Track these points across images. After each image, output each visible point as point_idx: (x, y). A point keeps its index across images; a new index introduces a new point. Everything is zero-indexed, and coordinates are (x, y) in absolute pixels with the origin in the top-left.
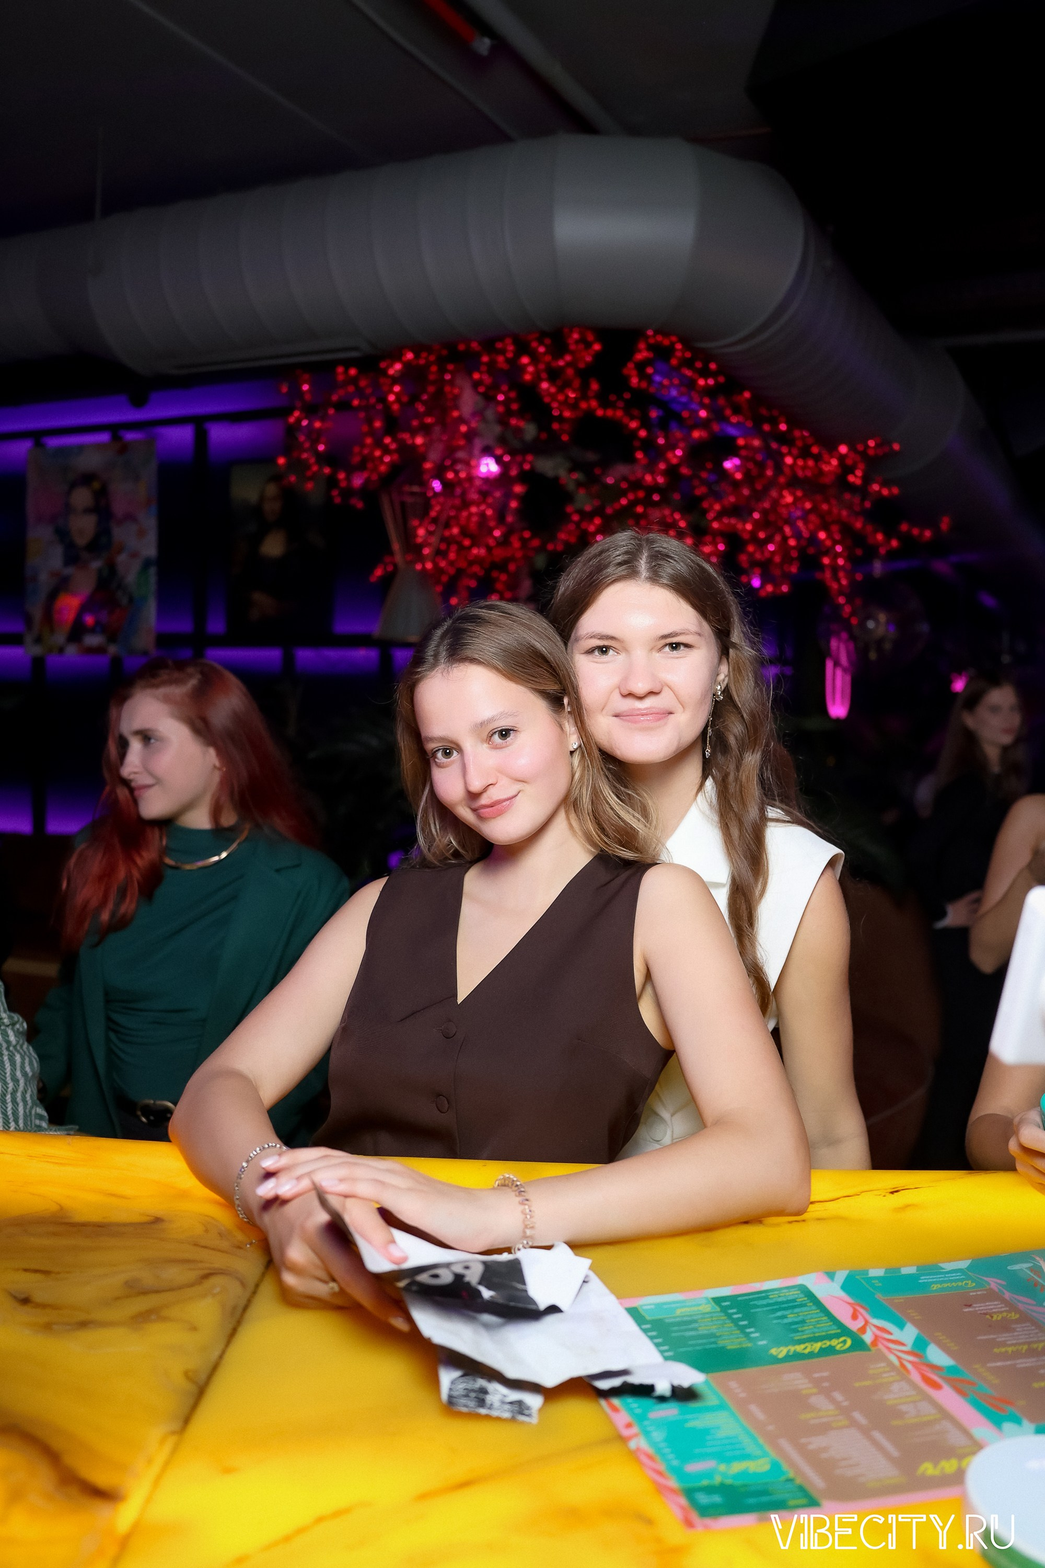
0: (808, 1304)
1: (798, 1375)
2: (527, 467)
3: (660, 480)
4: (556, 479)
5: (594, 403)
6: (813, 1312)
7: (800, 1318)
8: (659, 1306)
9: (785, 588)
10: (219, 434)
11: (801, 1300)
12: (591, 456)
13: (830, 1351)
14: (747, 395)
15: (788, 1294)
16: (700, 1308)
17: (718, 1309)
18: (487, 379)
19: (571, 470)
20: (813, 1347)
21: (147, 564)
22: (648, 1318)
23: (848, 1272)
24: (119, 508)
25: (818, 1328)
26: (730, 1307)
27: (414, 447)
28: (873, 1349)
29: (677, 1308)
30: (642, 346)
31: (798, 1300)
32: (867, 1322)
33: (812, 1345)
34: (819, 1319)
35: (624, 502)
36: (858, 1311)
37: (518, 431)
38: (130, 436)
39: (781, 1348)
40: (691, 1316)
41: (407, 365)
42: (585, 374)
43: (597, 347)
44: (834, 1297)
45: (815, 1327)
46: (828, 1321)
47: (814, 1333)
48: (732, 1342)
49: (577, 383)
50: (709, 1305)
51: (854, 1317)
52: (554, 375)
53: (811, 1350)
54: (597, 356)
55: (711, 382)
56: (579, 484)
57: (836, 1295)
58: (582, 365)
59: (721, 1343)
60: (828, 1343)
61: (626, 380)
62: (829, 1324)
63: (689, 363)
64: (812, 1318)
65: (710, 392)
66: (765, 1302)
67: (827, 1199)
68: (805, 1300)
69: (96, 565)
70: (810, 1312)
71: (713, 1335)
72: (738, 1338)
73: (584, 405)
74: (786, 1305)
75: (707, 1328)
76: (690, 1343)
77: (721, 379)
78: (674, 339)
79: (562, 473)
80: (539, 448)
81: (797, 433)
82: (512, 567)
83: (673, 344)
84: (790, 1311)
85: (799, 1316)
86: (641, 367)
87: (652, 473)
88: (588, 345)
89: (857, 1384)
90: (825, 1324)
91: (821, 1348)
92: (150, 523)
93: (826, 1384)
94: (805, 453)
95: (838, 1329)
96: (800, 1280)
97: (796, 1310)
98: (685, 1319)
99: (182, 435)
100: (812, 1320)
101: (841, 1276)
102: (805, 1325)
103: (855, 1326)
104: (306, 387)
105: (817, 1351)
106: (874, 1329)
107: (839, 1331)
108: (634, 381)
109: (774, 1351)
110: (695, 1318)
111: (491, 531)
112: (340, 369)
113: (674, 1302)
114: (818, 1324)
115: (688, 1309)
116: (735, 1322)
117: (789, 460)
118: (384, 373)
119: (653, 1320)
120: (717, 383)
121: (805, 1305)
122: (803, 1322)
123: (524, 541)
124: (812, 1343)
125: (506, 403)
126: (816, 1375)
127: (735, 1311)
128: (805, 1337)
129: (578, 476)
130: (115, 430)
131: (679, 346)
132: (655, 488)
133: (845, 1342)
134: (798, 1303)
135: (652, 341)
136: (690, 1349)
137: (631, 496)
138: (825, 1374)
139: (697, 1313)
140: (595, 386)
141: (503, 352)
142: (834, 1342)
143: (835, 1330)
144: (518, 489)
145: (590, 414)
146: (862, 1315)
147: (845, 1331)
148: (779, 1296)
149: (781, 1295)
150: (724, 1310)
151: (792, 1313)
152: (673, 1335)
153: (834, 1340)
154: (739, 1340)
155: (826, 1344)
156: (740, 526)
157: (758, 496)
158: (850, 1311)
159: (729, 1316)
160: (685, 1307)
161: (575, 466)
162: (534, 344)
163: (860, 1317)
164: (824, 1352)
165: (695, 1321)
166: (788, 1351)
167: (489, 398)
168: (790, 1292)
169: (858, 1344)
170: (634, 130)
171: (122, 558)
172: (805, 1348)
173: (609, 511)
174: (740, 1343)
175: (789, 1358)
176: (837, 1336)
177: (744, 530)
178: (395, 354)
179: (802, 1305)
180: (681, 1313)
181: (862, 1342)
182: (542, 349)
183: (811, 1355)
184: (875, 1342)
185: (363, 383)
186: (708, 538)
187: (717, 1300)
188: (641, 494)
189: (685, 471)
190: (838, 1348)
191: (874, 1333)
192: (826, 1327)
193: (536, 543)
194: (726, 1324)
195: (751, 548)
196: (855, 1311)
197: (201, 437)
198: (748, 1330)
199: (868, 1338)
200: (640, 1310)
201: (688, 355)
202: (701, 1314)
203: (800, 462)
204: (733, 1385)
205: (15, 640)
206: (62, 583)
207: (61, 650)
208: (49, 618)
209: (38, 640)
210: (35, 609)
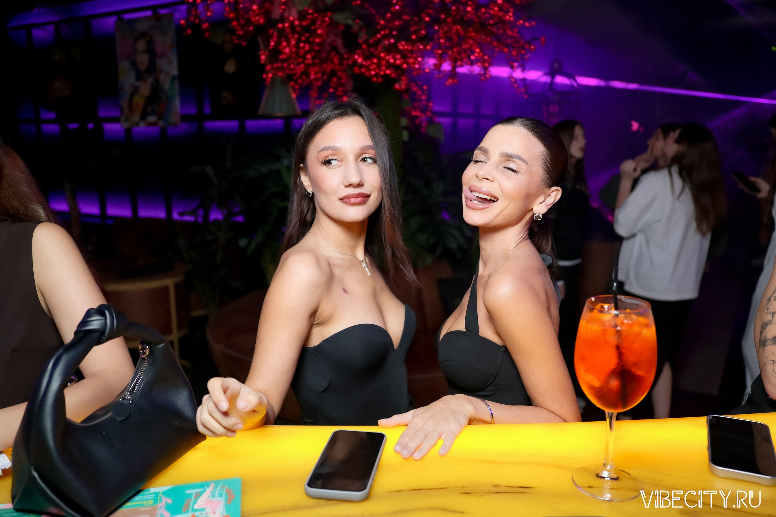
21: (174, 78)
38: (163, 12)
69: (150, 80)
92: (173, 57)
130: (154, 9)
205: (116, 120)
206: (135, 91)
207: (137, 125)
208: (131, 108)
209: (127, 120)
210: (125, 105)
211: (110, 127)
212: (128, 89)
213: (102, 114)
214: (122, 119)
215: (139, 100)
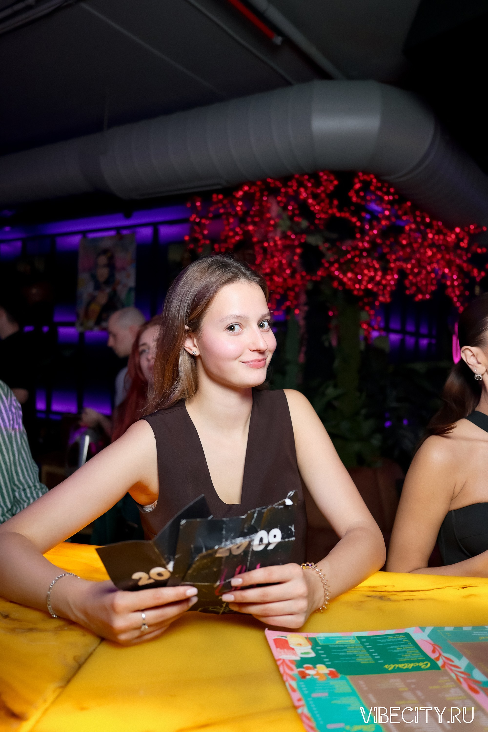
0: (409, 643)
1: (398, 680)
2: (302, 241)
3: (366, 245)
4: (317, 247)
5: (335, 210)
6: (411, 647)
7: (403, 650)
8: (327, 638)
9: (428, 297)
10: (164, 231)
11: (405, 641)
12: (334, 236)
13: (418, 668)
14: (409, 204)
15: (398, 637)
16: (350, 641)
17: (359, 643)
18: (284, 200)
19: (324, 242)
20: (409, 666)
21: (130, 290)
22: (320, 643)
23: (433, 627)
24: (119, 264)
25: (413, 656)
26: (365, 642)
27: (248, 231)
28: (442, 669)
29: (337, 640)
30: (356, 180)
31: (403, 641)
32: (440, 655)
33: (408, 665)
34: (413, 651)
35: (349, 256)
36: (437, 649)
37: (298, 224)
38: (125, 232)
39: (391, 665)
40: (344, 645)
41: (245, 193)
42: (331, 196)
43: (336, 183)
44: (423, 640)
45: (411, 655)
46: (419, 652)
47: (410, 658)
48: (364, 660)
49: (327, 201)
50: (355, 640)
51: (434, 651)
52: (315, 196)
53: (408, 667)
54: (336, 187)
55: (391, 198)
56: (328, 249)
57: (425, 639)
58: (328, 192)
59: (358, 660)
60: (417, 664)
61: (350, 198)
62: (419, 654)
63: (380, 189)
64: (410, 651)
65: (390, 202)
66: (385, 641)
67: (427, 589)
68: (407, 641)
69: (108, 290)
70: (410, 648)
71: (354, 656)
72: (367, 658)
73: (330, 211)
74: (397, 643)
75: (352, 651)
76: (341, 658)
77: (397, 197)
78: (372, 176)
79: (320, 243)
80: (308, 231)
81: (434, 223)
82: (297, 289)
83: (371, 180)
84: (398, 646)
85: (403, 649)
86: (357, 192)
87: (363, 242)
88: (331, 182)
89: (431, 688)
90: (417, 654)
91: (413, 667)
92: (132, 271)
93: (413, 686)
94: (439, 232)
95: (424, 657)
96: (406, 631)
97: (402, 646)
98: (340, 646)
99: (147, 232)
100: (410, 652)
101: (429, 630)
102: (406, 654)
103: (433, 656)
104: (198, 204)
105: (410, 668)
106: (444, 659)
107: (424, 658)
108: (354, 199)
109: (386, 666)
110: (346, 646)
111: (284, 270)
112: (215, 196)
113: (335, 637)
114: (413, 654)
115: (343, 641)
116: (368, 650)
117: (430, 236)
118: (234, 197)
119: (322, 645)
120: (394, 199)
121: (407, 644)
122: (405, 652)
123: (303, 277)
124: (408, 664)
125: (293, 210)
126: (409, 681)
127: (368, 644)
128: (405, 660)
129: (328, 245)
130: (118, 229)
131: (375, 181)
132: (365, 249)
133: (427, 664)
134: (403, 642)
135: (362, 178)
136: (340, 662)
137: (353, 253)
138: (414, 681)
139: (348, 643)
140: (336, 202)
141: (291, 187)
142: (420, 664)
143: (422, 658)
144: (298, 251)
145: (333, 216)
146: (438, 651)
147: (427, 658)
148: (393, 638)
149: (394, 637)
150: (362, 643)
151: (399, 647)
152: (333, 653)
153: (420, 663)
154: (368, 659)
155: (416, 664)
156: (404, 266)
157: (414, 252)
158: (431, 648)
159: (365, 647)
160: (341, 640)
161: (326, 240)
162: (305, 182)
163: (437, 652)
164: (414, 669)
165: (346, 648)
166: (395, 667)
167: (285, 208)
168: (399, 636)
169: (434, 666)
170: (350, 77)
171: (119, 288)
172: (404, 666)
173: (342, 261)
174: (369, 661)
175: (394, 671)
176: (423, 661)
177: (407, 268)
178: (239, 187)
179: (406, 643)
180: (339, 643)
181: (437, 665)
182: (309, 185)
183: (407, 670)
184: (444, 666)
185: (225, 202)
186: (389, 272)
187: (359, 638)
188: (357, 253)
189: (379, 241)
190: (423, 667)
191: (444, 661)
192: (417, 655)
193: (308, 277)
194: (362, 650)
195: (411, 277)
196: (434, 648)
197: (156, 232)
198: (374, 654)
199: (440, 663)
200: (317, 640)
201: (379, 185)
202: (350, 644)
203: (436, 237)
204: (361, 682)
205: (71, 325)
206: (93, 299)
207: (91, 329)
208: (87, 315)
209: (82, 325)
210: (81, 311)
211: (63, 331)
212: (85, 297)
213: (58, 318)
214: (78, 324)
215: (95, 308)
